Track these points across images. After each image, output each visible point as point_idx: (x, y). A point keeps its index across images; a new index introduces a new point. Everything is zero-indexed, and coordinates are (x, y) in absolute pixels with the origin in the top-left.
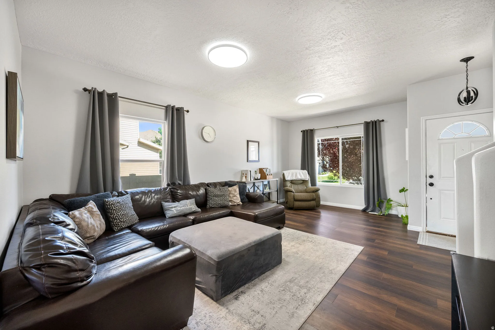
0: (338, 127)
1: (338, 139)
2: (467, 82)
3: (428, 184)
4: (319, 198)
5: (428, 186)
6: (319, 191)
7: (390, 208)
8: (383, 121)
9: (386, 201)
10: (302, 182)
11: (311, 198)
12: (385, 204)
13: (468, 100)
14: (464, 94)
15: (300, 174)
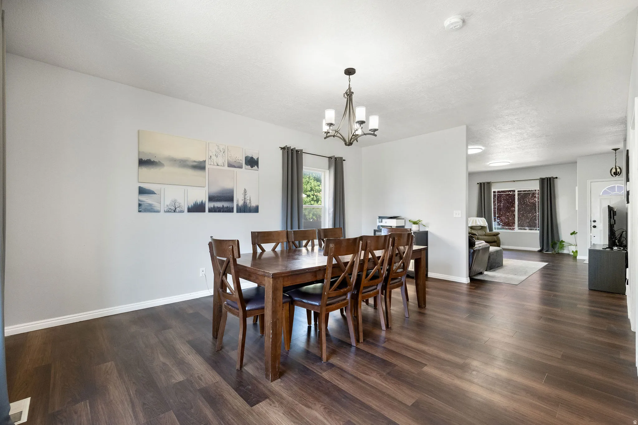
0: (514, 181)
1: (514, 191)
2: (616, 163)
3: (592, 226)
4: (499, 240)
5: (592, 228)
6: (499, 235)
7: (562, 247)
8: (556, 178)
9: (559, 243)
10: (481, 228)
11: (493, 241)
12: (558, 245)
13: (616, 174)
14: (614, 170)
15: (479, 221)
